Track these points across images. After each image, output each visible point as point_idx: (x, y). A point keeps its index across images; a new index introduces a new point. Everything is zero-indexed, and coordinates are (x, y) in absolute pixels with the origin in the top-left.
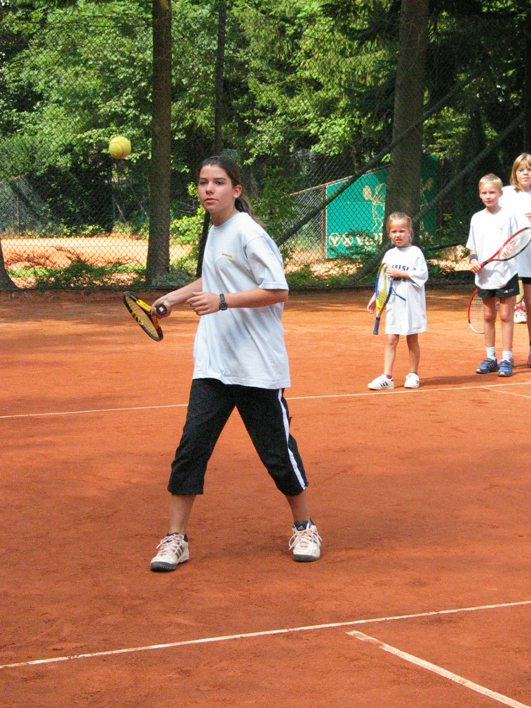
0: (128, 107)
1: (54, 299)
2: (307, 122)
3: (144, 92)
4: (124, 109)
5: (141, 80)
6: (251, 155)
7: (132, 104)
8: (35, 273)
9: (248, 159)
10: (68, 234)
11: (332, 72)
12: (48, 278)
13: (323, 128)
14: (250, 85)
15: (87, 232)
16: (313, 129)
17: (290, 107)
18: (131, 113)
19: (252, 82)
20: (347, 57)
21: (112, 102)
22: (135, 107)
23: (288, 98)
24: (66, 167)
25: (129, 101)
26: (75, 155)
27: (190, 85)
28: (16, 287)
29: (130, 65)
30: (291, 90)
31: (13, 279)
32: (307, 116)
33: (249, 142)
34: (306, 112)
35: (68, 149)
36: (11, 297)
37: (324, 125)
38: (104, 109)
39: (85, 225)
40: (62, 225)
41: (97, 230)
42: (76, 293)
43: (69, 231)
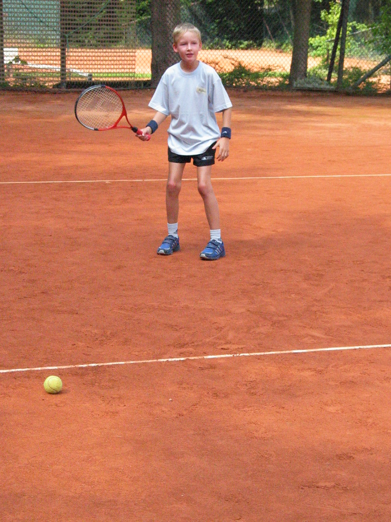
10: (230, 47)
39: (242, 41)
40: (225, 40)
41: (251, 44)
42: (237, 90)
43: (230, 45)
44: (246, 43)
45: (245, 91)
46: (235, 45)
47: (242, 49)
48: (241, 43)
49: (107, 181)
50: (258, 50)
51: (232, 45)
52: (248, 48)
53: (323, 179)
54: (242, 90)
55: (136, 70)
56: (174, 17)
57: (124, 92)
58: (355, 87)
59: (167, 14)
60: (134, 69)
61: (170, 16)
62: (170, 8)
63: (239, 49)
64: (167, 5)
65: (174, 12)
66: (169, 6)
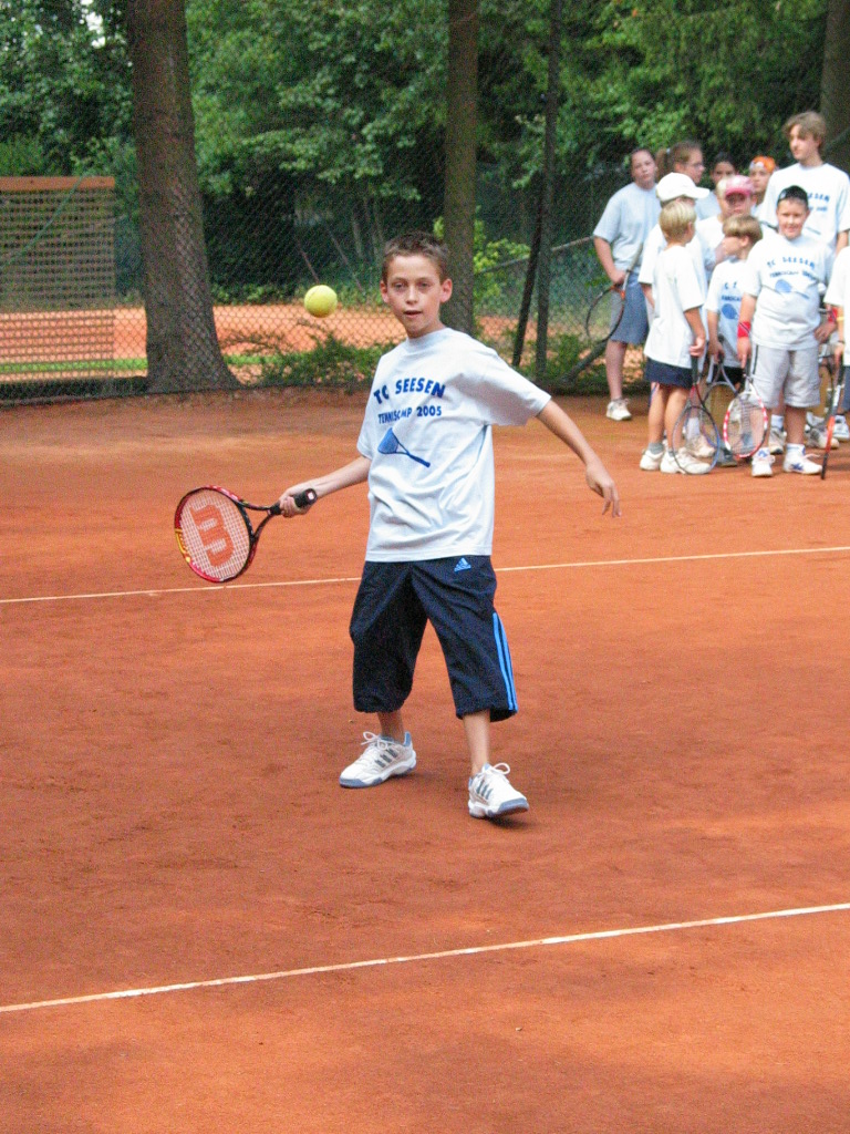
0: (324, 96)
1: (299, 401)
2: (619, 118)
3: (350, 71)
4: (318, 100)
5: (345, 53)
6: (525, 172)
7: (331, 91)
8: (263, 361)
9: (520, 177)
10: (226, 299)
11: (664, 38)
12: (282, 369)
13: (644, 127)
14: (527, 60)
15: (255, 296)
16: (628, 129)
17: (592, 94)
18: (330, 104)
19: (529, 56)
20: (687, 14)
21: (300, 87)
22: (337, 96)
23: (588, 80)
24: (224, 193)
25: (325, 87)
26: (237, 173)
27: (428, 61)
28: (238, 383)
29: (327, 29)
30: (593, 67)
31: (234, 370)
32: (618, 109)
33: (522, 151)
34: (616, 102)
35: (226, 163)
36: (234, 399)
37: (646, 121)
38: (288, 97)
39: (251, 286)
40: (216, 285)
41: (271, 293)
42: (332, 392)
43: (227, 295)
44: (260, 290)
45: (349, 393)
46: (237, 295)
47: (254, 302)
48: (249, 292)
49: (151, 593)
50: (285, 304)
51: (231, 296)
52: (265, 300)
53: (595, 569)
54: (342, 391)
55: (116, 357)
56: (192, 242)
57: (94, 404)
58: (572, 378)
59: (178, 236)
60: (113, 351)
61: (183, 242)
62: (183, 225)
63: (245, 304)
64: (177, 217)
65: (191, 231)
66: (182, 220)
